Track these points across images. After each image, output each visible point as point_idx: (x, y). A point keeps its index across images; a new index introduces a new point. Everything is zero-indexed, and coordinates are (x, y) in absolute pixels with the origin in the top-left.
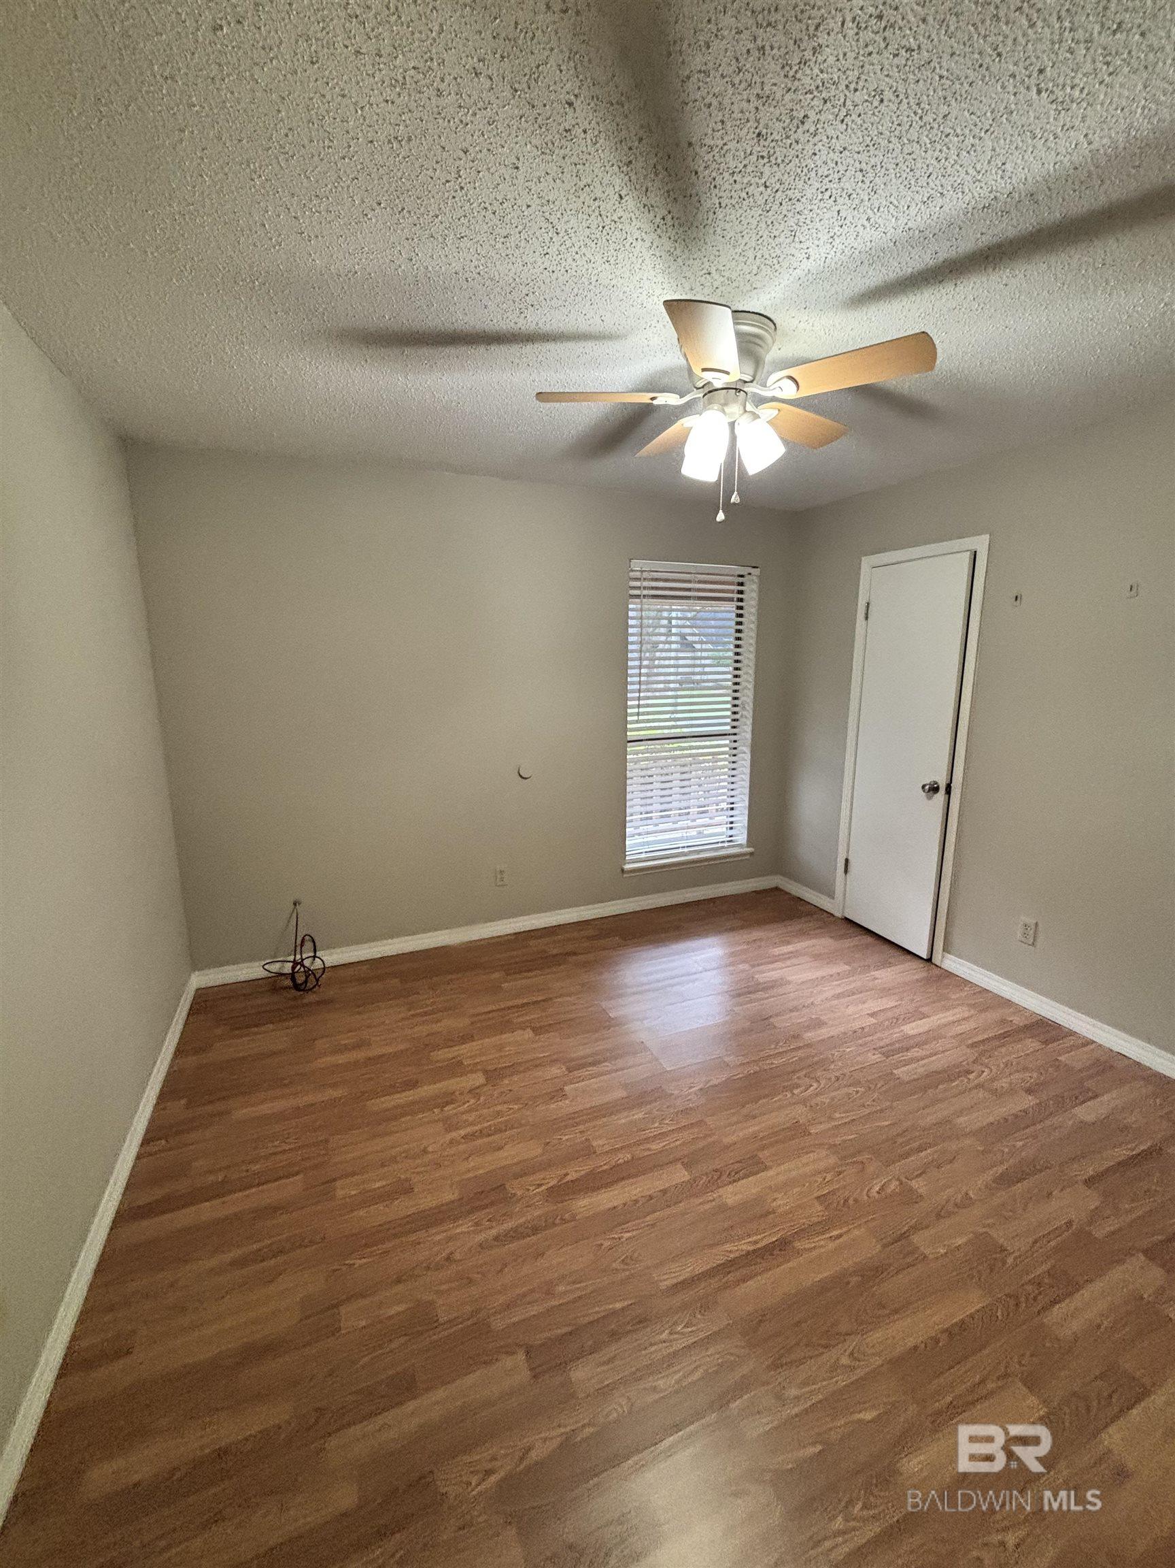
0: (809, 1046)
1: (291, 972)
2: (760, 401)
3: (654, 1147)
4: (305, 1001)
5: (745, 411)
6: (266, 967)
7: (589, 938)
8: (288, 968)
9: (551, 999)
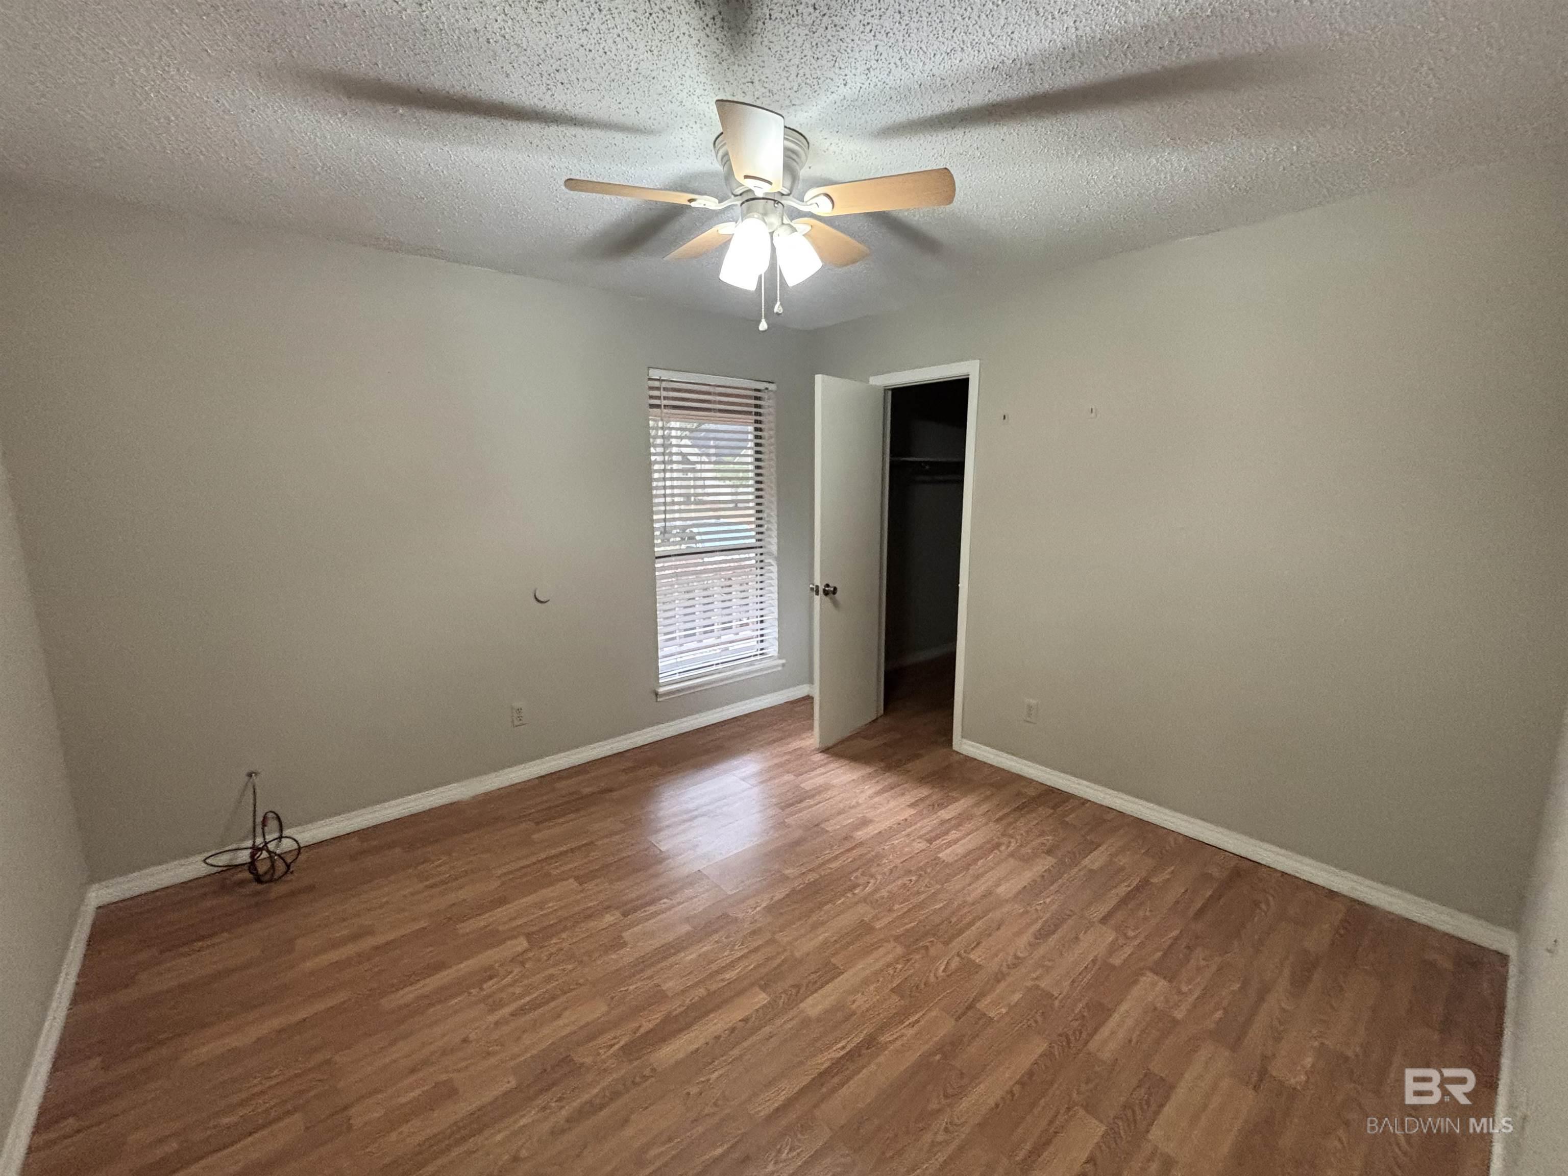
0: (861, 844)
1: (249, 860)
2: (795, 214)
3: (727, 976)
4: (273, 895)
5: (783, 224)
6: (208, 861)
7: (625, 771)
8: (244, 857)
9: (592, 842)
